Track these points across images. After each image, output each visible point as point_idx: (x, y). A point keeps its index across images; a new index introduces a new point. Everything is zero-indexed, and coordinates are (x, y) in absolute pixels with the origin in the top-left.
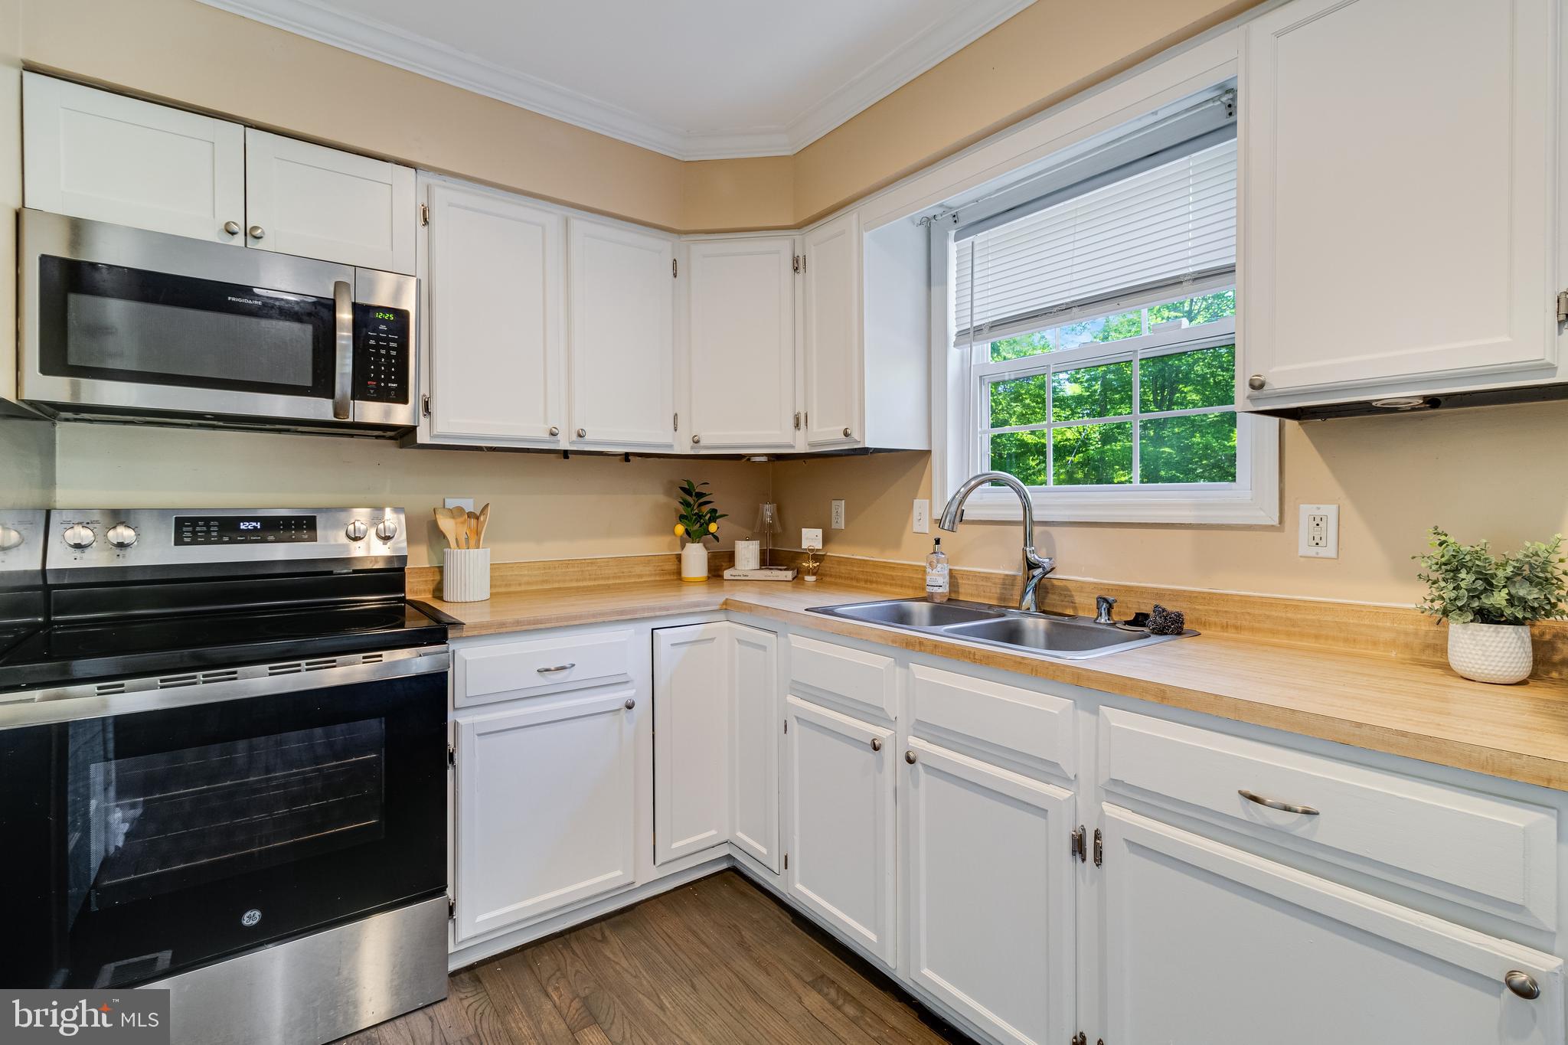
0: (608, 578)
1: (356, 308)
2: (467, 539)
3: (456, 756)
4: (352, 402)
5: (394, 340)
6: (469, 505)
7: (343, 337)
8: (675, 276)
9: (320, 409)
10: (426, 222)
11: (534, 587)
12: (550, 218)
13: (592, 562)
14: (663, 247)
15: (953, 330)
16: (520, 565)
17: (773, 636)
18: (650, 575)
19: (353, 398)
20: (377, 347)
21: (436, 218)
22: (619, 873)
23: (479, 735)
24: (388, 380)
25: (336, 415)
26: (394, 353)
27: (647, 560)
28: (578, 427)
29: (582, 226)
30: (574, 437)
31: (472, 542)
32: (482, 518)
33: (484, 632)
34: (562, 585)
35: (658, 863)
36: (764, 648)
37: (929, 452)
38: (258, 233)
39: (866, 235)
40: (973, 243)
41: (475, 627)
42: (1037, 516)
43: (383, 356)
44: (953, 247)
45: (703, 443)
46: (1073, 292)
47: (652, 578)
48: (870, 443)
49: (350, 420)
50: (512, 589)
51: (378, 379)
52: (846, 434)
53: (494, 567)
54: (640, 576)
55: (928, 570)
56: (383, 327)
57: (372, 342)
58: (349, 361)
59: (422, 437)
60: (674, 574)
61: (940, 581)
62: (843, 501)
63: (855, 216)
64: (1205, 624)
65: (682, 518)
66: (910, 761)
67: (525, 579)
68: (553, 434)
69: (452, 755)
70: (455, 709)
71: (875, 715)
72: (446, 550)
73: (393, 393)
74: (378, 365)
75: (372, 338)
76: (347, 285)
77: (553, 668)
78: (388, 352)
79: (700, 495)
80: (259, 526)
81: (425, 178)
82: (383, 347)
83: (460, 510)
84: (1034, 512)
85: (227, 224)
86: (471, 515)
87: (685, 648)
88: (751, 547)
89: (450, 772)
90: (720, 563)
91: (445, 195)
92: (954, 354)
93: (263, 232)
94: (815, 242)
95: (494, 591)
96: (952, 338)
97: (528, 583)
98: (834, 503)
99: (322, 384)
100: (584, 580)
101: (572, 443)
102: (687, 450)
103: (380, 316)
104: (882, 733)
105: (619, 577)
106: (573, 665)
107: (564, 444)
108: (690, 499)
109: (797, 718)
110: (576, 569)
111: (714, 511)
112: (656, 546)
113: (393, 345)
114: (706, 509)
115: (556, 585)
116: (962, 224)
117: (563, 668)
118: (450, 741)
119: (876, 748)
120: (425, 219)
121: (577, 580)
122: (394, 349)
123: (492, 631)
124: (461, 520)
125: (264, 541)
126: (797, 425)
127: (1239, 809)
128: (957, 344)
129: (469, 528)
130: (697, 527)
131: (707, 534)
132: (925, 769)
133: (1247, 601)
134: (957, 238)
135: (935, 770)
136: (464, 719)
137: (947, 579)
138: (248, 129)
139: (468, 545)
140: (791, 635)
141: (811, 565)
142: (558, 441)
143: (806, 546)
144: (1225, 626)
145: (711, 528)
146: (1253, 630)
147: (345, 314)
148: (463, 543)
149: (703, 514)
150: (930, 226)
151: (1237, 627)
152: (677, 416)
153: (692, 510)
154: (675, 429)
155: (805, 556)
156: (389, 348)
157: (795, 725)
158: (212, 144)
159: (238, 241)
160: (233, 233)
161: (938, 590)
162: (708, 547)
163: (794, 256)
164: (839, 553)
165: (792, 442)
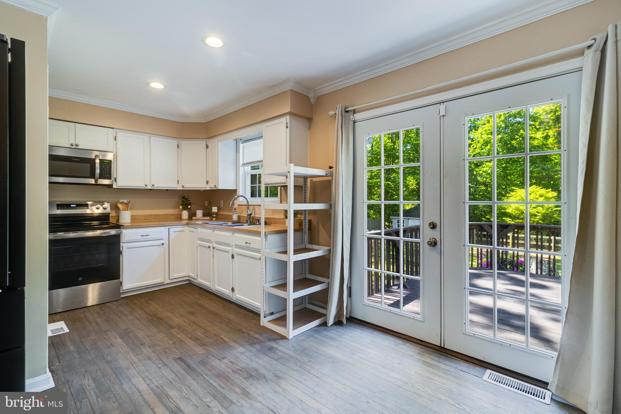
0: (162, 219)
1: (100, 160)
3: (122, 252)
4: (99, 179)
5: (108, 166)
6: (125, 201)
7: (97, 166)
8: (178, 148)
9: (92, 181)
10: (115, 140)
11: (142, 221)
12: (146, 137)
13: (158, 215)
14: (174, 142)
15: (241, 163)
16: (139, 216)
17: (196, 229)
18: (174, 218)
20: (104, 168)
21: (118, 138)
22: (160, 280)
23: (128, 248)
24: (107, 175)
25: (95, 182)
26: (108, 169)
27: (173, 215)
28: (152, 183)
29: (153, 138)
30: (152, 186)
31: (126, 210)
32: (129, 204)
34: (150, 220)
35: (170, 279)
36: (194, 232)
37: (236, 190)
38: (78, 145)
39: (219, 143)
40: (244, 145)
41: (126, 226)
42: (250, 204)
43: (106, 170)
44: (241, 145)
45: (185, 187)
46: (258, 159)
48: (220, 188)
49: (98, 183)
50: (137, 221)
51: (105, 175)
52: (215, 186)
53: (132, 216)
54: (171, 219)
55: (233, 215)
56: (106, 164)
58: (98, 171)
59: (114, 186)
60: (179, 218)
61: (235, 218)
62: (223, 200)
63: (217, 139)
64: (272, 223)
65: (182, 205)
66: (213, 248)
67: (140, 219)
68: (146, 185)
70: (122, 243)
71: (209, 241)
72: (120, 211)
73: (108, 177)
74: (104, 172)
75: (103, 166)
76: (98, 155)
77: (144, 235)
79: (187, 199)
80: (75, 205)
81: (115, 130)
82: (106, 168)
83: (123, 202)
84: (249, 203)
86: (126, 204)
87: (177, 233)
88: (200, 211)
89: (121, 256)
90: (192, 215)
91: (120, 134)
92: (241, 169)
94: (210, 142)
95: (132, 221)
96: (241, 165)
97: (141, 220)
98: (221, 201)
99: (92, 176)
100: (155, 219)
101: (151, 187)
102: (181, 188)
103: (105, 161)
104: (210, 245)
105: (165, 219)
106: (149, 235)
107: (149, 187)
108: (184, 200)
109: (199, 245)
111: (190, 203)
112: (175, 212)
113: (108, 167)
114: (188, 202)
115: (148, 220)
116: (242, 141)
117: (147, 235)
118: (121, 249)
119: (209, 247)
121: (154, 219)
122: (108, 168)
123: (130, 227)
124: (124, 205)
125: (76, 209)
126: (207, 183)
127: (244, 245)
128: (242, 166)
129: (125, 206)
130: (186, 207)
131: (188, 208)
132: (215, 249)
133: (276, 219)
134: (242, 143)
135: (217, 249)
136: (124, 245)
137: (237, 217)
138: (76, 124)
139: (125, 210)
140: (198, 229)
141: (214, 216)
142: (147, 187)
143: (213, 211)
144: (274, 223)
145: (189, 207)
146: (277, 224)
147: (97, 161)
148: (124, 210)
149: (187, 204)
150: (237, 140)
151: (275, 224)
152: (178, 181)
153: (184, 203)
154: (178, 184)
155: (213, 213)
156: (107, 168)
157: (199, 247)
158: (69, 127)
159: (74, 147)
160: (73, 145)
161: (235, 220)
162: (188, 211)
163: (206, 145)
164: (221, 213)
165: (206, 187)
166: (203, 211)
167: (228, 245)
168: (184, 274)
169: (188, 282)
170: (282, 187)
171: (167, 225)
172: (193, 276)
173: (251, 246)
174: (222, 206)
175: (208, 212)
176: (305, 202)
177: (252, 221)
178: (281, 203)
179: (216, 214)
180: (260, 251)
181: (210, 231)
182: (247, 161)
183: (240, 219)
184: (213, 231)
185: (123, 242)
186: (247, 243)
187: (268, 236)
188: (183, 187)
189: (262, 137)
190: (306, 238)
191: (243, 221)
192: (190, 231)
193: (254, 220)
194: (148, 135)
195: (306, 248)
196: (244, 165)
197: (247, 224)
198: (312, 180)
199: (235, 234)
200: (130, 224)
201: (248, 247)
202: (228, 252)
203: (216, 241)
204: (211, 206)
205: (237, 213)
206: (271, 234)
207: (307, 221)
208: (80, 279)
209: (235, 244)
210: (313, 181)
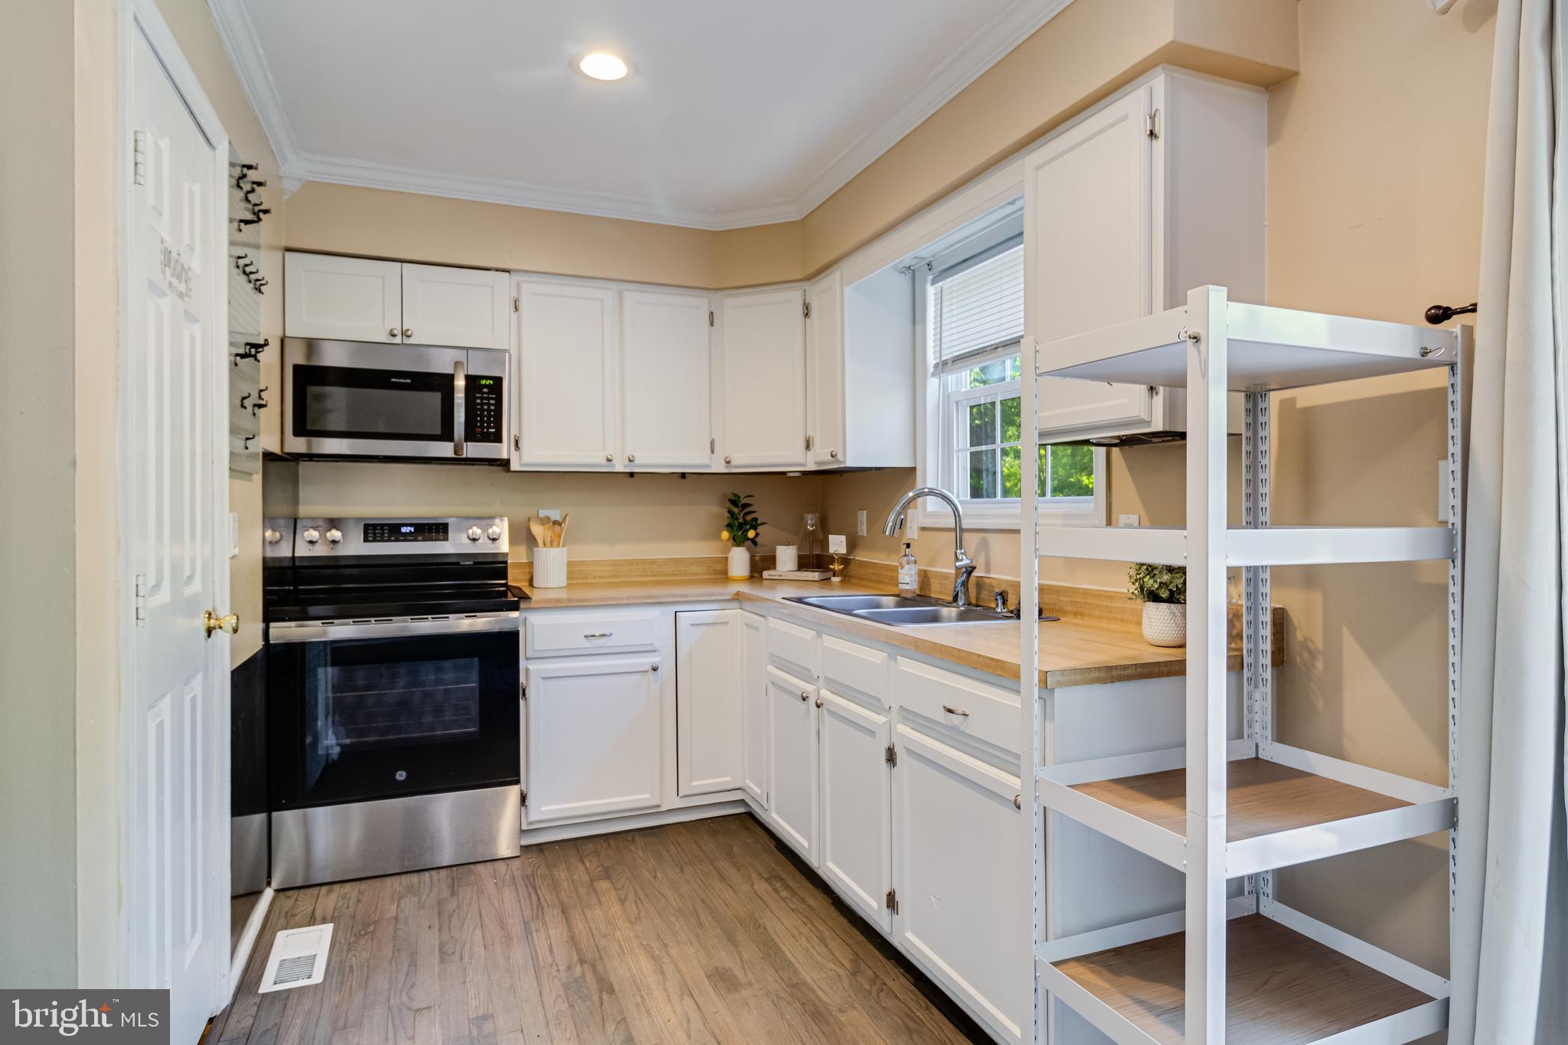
0: (666, 575)
1: (470, 379)
2: (552, 542)
3: (527, 691)
4: (465, 444)
5: (492, 399)
6: (555, 514)
7: (458, 398)
8: (712, 324)
9: (445, 449)
10: (516, 309)
11: (606, 580)
12: (606, 294)
13: (653, 562)
14: (699, 305)
15: (932, 360)
16: (595, 563)
17: (761, 619)
18: (703, 574)
19: (467, 440)
20: (482, 404)
21: (523, 305)
22: (647, 796)
23: (543, 678)
24: (489, 427)
25: (456, 453)
26: (492, 408)
27: (700, 561)
28: (629, 453)
29: (632, 296)
30: (627, 462)
31: (555, 543)
32: (563, 525)
33: (546, 605)
34: (628, 579)
35: (681, 795)
36: (757, 629)
37: (914, 469)
38: (409, 333)
39: (847, 289)
40: (942, 288)
41: (539, 602)
42: (966, 524)
43: (485, 410)
44: (931, 291)
45: (733, 463)
46: (1002, 334)
47: (705, 577)
48: (850, 463)
49: (464, 456)
50: (589, 581)
51: (482, 427)
52: (832, 456)
53: (569, 564)
54: (695, 574)
55: (900, 570)
56: (485, 390)
57: (478, 401)
58: (463, 414)
59: (515, 466)
60: (720, 573)
61: (907, 579)
62: (865, 511)
63: (838, 274)
65: (729, 526)
66: (818, 706)
67: (599, 574)
68: (609, 460)
69: (524, 690)
70: (527, 659)
71: (805, 675)
72: (535, 549)
73: (492, 436)
74: (482, 416)
75: (479, 398)
76: (462, 363)
77: (597, 635)
78: (489, 407)
79: (745, 506)
80: (412, 529)
81: (515, 277)
82: (486, 404)
83: (548, 519)
84: (963, 521)
85: (392, 330)
86: (555, 523)
87: (703, 629)
88: (788, 551)
89: (522, 702)
90: (764, 563)
91: (530, 289)
92: (933, 384)
93: (412, 333)
94: (816, 292)
95: (570, 582)
96: (931, 370)
97: (602, 577)
98: (860, 512)
99: (447, 435)
100: (647, 576)
101: (625, 466)
102: (722, 469)
103: (483, 382)
104: (809, 688)
105: (677, 575)
106: (611, 634)
107: (619, 467)
108: (736, 510)
109: (772, 683)
110: (639, 567)
111: (756, 519)
112: (706, 550)
113: (492, 402)
114: (749, 518)
115: (623, 579)
116: (936, 270)
117: (604, 635)
118: (522, 679)
119: (804, 699)
120: (516, 307)
121: (641, 576)
122: (492, 405)
123: (551, 605)
124: (548, 526)
125: (416, 540)
126: (808, 447)
127: (941, 717)
128: (933, 375)
129: (553, 530)
130: (740, 533)
131: (748, 539)
132: (825, 711)
133: (1086, 593)
134: (933, 282)
135: (831, 713)
136: (533, 666)
137: (915, 578)
138: (404, 264)
139: (552, 545)
140: (770, 618)
141: (837, 567)
142: (614, 466)
143: (831, 551)
144: (1076, 614)
145: (751, 534)
146: (1091, 616)
147: (460, 383)
148: (548, 543)
149: (746, 522)
150: (914, 271)
151: (1082, 615)
152: (712, 442)
153: (737, 519)
154: (713, 452)
155: (831, 559)
156: (489, 405)
157: (771, 688)
158: (383, 278)
159: (398, 340)
160: (394, 336)
161: (907, 587)
162: (749, 550)
163: (804, 304)
164: (861, 556)
165: (803, 462)
166: (799, 549)
167: (873, 703)
168: (729, 779)
169: (741, 810)
170: (1115, 451)
171: (669, 600)
172: (756, 792)
173: (972, 727)
174: (863, 530)
175: (819, 553)
176: (1256, 517)
177: (978, 599)
178: (1109, 523)
179: (845, 561)
180: (1019, 766)
181: (809, 634)
182: (954, 349)
183: (929, 584)
184: (819, 634)
185: (528, 656)
186: (950, 711)
187: (1058, 693)
188: (728, 462)
189: (1021, 234)
190: (1257, 707)
191: (938, 592)
192: (747, 625)
193: (984, 594)
194: (615, 286)
195: (1257, 758)
196: (943, 366)
197: (953, 611)
198: (1293, 400)
199: (898, 657)
200: (563, 595)
201: (954, 729)
202: (872, 733)
203: (826, 677)
204: (825, 528)
205: (915, 562)
206: (1076, 683)
207: (1267, 618)
208: (401, 776)
209: (901, 707)
210: (1300, 404)
